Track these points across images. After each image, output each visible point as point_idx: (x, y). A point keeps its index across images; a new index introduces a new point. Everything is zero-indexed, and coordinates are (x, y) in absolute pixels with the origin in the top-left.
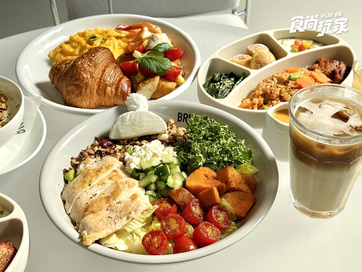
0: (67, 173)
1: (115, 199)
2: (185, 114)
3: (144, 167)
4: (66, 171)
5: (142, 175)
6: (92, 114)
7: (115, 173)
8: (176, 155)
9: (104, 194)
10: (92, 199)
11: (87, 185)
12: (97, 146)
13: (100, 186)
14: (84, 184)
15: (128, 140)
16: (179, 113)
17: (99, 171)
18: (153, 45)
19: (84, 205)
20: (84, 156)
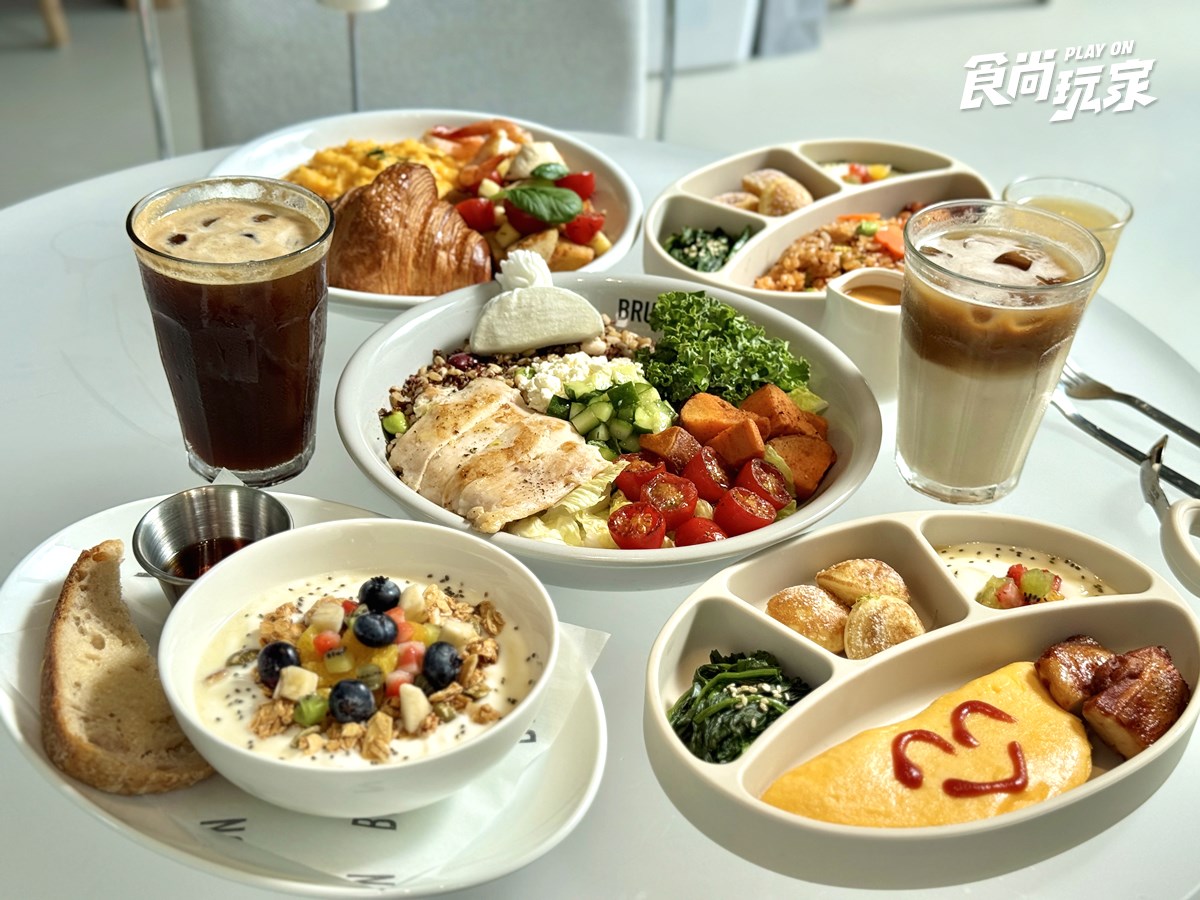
0: (390, 418)
1: (527, 451)
2: (635, 302)
3: (580, 391)
4: (385, 414)
5: (575, 408)
6: (406, 307)
7: (508, 411)
8: (643, 372)
9: (497, 444)
10: (469, 457)
11: (449, 433)
12: (444, 366)
13: (480, 435)
14: (442, 431)
15: (514, 355)
16: (621, 301)
17: (472, 406)
18: (526, 168)
19: (451, 470)
20: (421, 385)
